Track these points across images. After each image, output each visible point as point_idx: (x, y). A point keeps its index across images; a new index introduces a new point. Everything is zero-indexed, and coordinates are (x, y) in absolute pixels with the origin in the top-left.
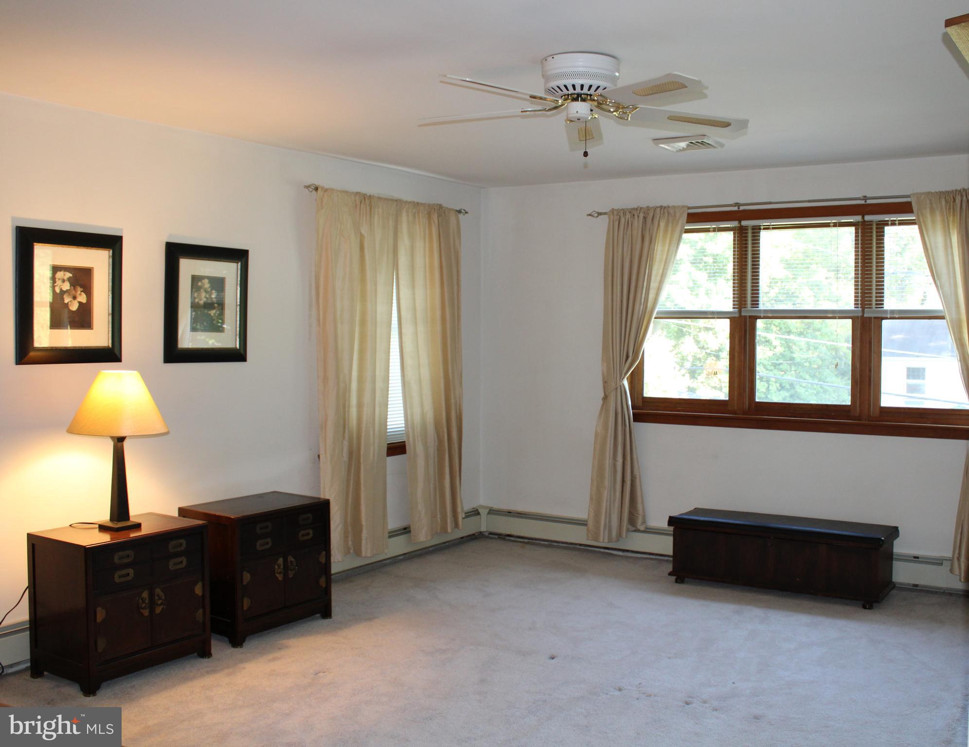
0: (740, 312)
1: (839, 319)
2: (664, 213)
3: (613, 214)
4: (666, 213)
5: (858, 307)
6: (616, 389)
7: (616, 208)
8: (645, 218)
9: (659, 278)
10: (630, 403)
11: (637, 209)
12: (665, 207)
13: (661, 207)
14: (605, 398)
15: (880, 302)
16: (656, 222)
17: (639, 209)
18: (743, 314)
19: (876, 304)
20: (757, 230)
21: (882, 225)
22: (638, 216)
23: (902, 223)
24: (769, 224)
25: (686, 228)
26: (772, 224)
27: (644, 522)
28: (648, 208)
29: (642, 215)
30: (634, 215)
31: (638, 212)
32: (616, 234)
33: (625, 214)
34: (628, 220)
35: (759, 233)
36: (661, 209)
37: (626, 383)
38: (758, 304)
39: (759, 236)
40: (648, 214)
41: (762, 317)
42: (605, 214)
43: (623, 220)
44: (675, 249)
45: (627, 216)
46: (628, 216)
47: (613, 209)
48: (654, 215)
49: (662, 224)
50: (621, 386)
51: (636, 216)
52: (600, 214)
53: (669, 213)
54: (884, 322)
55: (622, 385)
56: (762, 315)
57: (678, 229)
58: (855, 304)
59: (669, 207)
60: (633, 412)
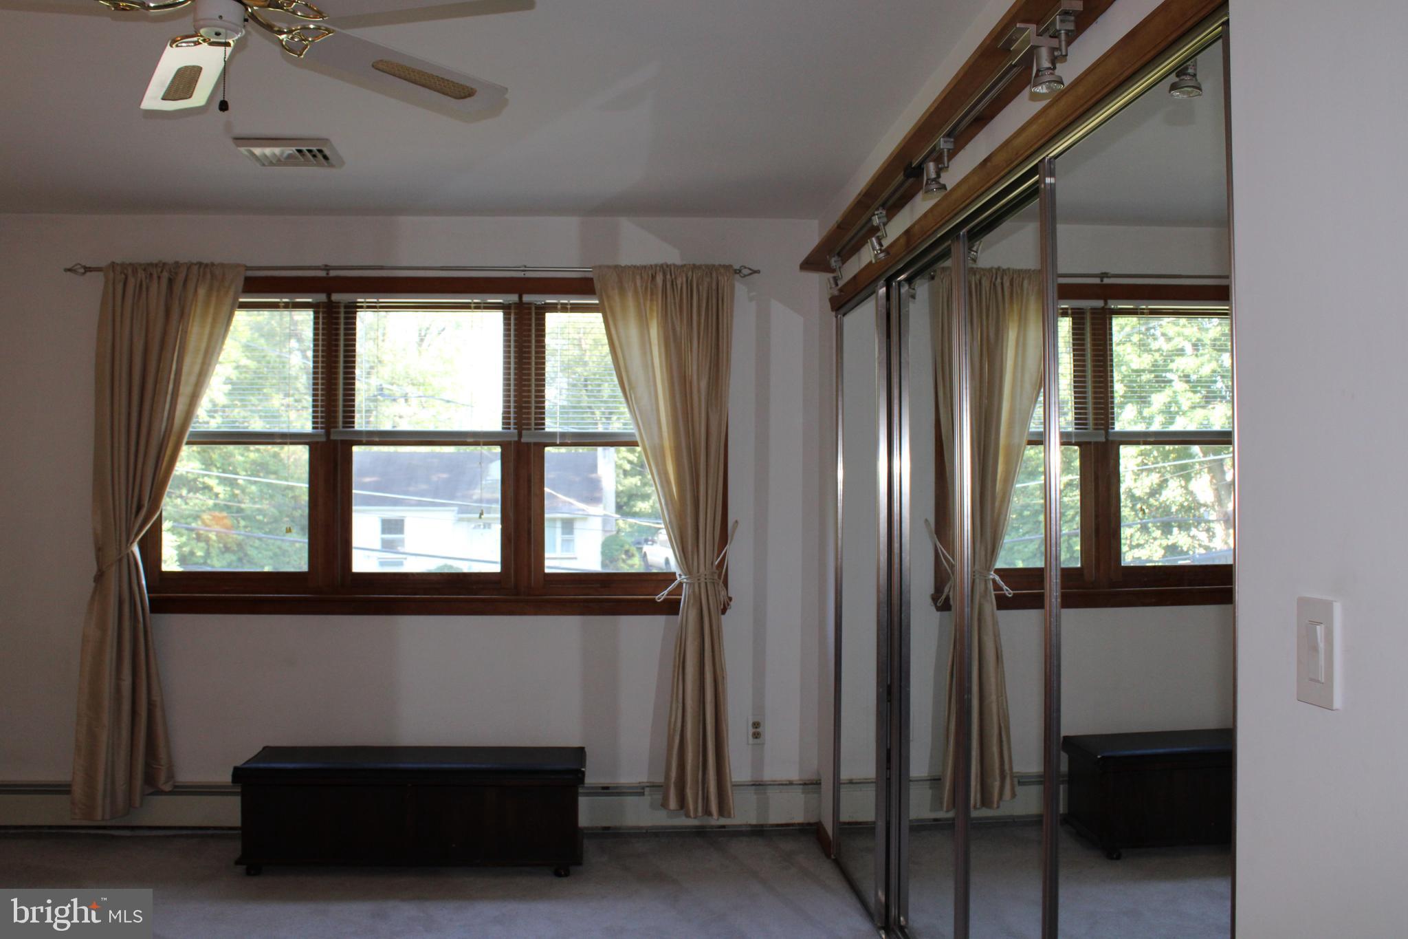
0: (328, 433)
1: (484, 445)
2: (205, 274)
3: (113, 271)
4: (209, 276)
5: (509, 428)
6: (120, 560)
7: (118, 260)
8: (171, 281)
9: (193, 379)
10: (144, 582)
11: (156, 265)
12: (207, 265)
13: (200, 264)
14: (100, 577)
15: (540, 423)
16: (191, 286)
17: (163, 266)
18: (333, 437)
19: (536, 424)
20: (352, 309)
21: (543, 309)
22: (159, 278)
23: (576, 308)
24: (375, 300)
25: (241, 300)
26: (381, 300)
27: (171, 776)
28: (177, 265)
29: (165, 275)
30: (151, 274)
31: (159, 270)
32: (119, 302)
33: (135, 272)
34: (141, 281)
35: (355, 313)
36: (199, 268)
37: (136, 549)
38: (353, 423)
39: (355, 318)
40: (176, 273)
41: (364, 442)
42: (98, 269)
43: (131, 281)
44: (223, 330)
45: (139, 275)
46: (141, 274)
47: (113, 263)
48: (187, 276)
49: (202, 292)
50: (128, 555)
51: (155, 276)
52: (88, 269)
53: (213, 276)
54: (549, 450)
55: (131, 556)
56: (364, 439)
57: (228, 301)
58: (503, 424)
59: (213, 264)
60: (149, 597)
